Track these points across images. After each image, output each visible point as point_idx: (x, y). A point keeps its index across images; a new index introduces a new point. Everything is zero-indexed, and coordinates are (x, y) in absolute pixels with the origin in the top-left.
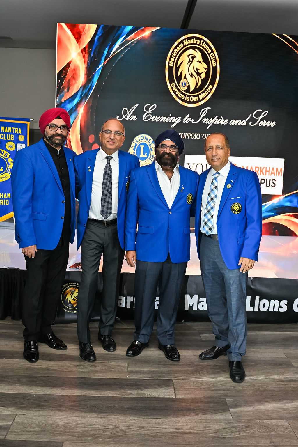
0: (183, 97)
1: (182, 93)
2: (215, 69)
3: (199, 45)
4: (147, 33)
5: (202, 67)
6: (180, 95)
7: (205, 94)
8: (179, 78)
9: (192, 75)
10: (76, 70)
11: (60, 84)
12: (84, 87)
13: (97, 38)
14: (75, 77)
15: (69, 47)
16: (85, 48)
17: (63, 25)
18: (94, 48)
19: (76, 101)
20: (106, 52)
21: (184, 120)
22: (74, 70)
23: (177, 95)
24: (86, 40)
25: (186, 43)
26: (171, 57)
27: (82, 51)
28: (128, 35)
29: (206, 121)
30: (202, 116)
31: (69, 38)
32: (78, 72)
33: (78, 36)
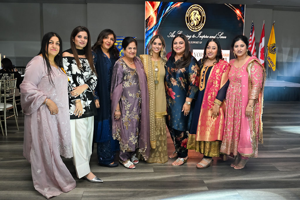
0: (192, 28)
1: (192, 26)
2: (204, 17)
3: (198, 9)
4: (179, 4)
5: (199, 17)
6: (191, 27)
7: (200, 27)
8: (191, 21)
9: (195, 20)
10: (152, 18)
11: (146, 24)
12: (156, 25)
13: (160, 7)
14: (152, 21)
15: (150, 10)
16: (156, 11)
17: (148, 2)
18: (159, 10)
19: (152, 30)
20: (163, 12)
21: (193, 36)
22: (152, 19)
23: (190, 27)
24: (156, 7)
25: (193, 8)
26: (187, 13)
27: (155, 12)
28: (171, 6)
29: (201, 37)
30: (199, 35)
31: (150, 7)
32: (153, 19)
33: (153, 6)
